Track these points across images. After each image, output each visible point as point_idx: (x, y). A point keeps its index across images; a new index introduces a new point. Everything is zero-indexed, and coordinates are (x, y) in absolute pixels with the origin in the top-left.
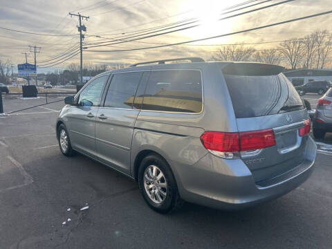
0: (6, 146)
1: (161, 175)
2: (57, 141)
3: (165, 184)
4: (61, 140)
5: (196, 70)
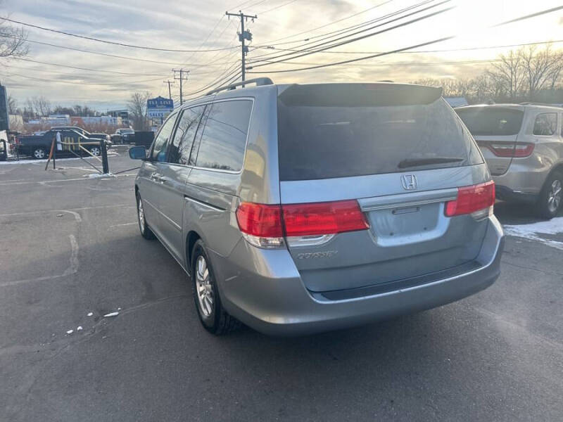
1: (207, 272)
5: (251, 99)
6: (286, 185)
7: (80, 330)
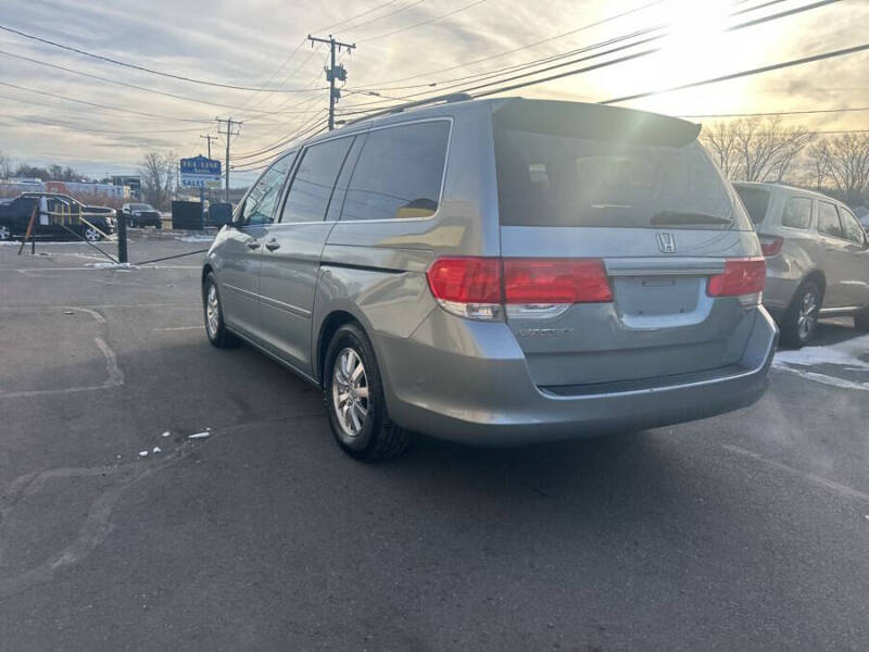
0: (104, 320)
1: (360, 368)
2: (202, 309)
3: (364, 391)
4: (209, 311)
5: (447, 119)
6: (512, 232)
7: (157, 452)
